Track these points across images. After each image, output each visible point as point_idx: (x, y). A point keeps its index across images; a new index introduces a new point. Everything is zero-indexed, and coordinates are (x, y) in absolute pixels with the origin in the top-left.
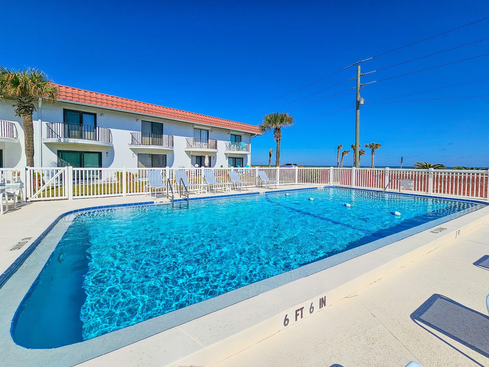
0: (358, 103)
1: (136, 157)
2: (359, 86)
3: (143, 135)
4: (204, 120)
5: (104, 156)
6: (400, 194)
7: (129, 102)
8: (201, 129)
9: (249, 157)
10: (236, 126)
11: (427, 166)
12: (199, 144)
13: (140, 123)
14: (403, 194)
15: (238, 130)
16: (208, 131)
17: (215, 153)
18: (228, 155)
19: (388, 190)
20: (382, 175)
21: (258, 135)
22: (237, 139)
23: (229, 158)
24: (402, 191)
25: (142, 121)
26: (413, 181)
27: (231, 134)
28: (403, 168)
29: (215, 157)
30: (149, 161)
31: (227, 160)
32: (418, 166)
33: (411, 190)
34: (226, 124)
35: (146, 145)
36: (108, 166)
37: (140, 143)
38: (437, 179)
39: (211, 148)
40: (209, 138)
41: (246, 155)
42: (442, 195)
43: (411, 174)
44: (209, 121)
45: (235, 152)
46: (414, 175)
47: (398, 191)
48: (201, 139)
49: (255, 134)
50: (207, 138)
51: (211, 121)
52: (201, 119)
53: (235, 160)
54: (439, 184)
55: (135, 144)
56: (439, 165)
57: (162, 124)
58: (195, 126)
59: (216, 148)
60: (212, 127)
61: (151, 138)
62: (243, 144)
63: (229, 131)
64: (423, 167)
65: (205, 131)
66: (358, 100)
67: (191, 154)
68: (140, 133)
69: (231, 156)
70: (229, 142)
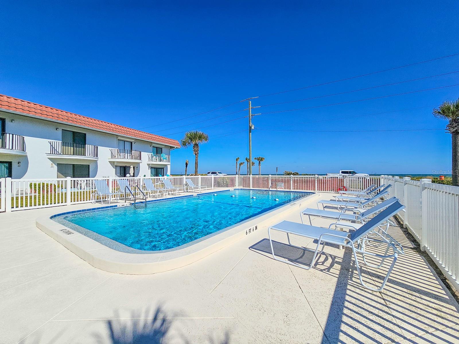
0: (250, 127)
1: (56, 167)
2: (250, 116)
3: (64, 144)
4: (128, 133)
5: (14, 166)
6: (277, 191)
7: (49, 110)
8: (124, 141)
9: (169, 167)
10: (158, 140)
11: (290, 174)
12: (123, 155)
13: (60, 132)
14: (278, 191)
15: (160, 143)
16: (131, 143)
17: (139, 163)
18: (151, 165)
19: (271, 189)
20: (268, 180)
21: (176, 148)
22: (158, 151)
23: (151, 168)
24: (278, 190)
25: (62, 130)
26: (283, 183)
27: (153, 147)
28: (278, 175)
29: (138, 168)
30: (71, 171)
31: (150, 170)
32: (286, 173)
33: (282, 188)
34: (149, 137)
35: (67, 155)
36: (20, 177)
37: (60, 152)
38: (294, 181)
39: (135, 159)
40: (133, 150)
41: (166, 165)
42: (297, 191)
43: (282, 178)
44: (133, 134)
45: (157, 162)
46: (283, 180)
47: (276, 190)
48: (124, 150)
49: (175, 147)
50: (130, 149)
51: (136, 134)
52: (126, 132)
53: (157, 170)
54: (295, 184)
55: (54, 153)
56: (296, 173)
57: (85, 134)
58: (119, 138)
59: (140, 159)
60: (135, 139)
61: (72, 148)
62: (164, 156)
63: (151, 144)
64: (289, 175)
65: (128, 143)
66: (251, 125)
67: (116, 164)
68: (60, 143)
69: (153, 166)
70: (151, 153)
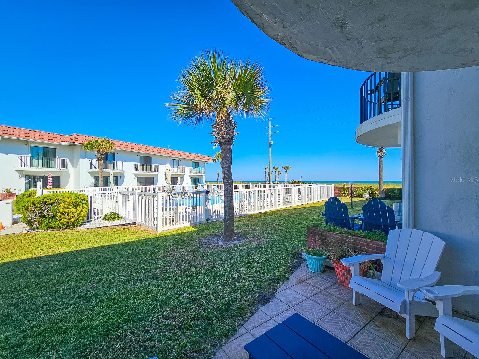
1: (136, 179)
2: (270, 134)
3: (140, 165)
5: (119, 178)
9: (204, 177)
10: (196, 156)
15: (197, 159)
17: (183, 175)
18: (191, 176)
21: (210, 162)
22: (196, 165)
25: (140, 156)
27: (193, 162)
29: (183, 178)
31: (191, 179)
35: (142, 171)
36: (121, 185)
37: (138, 170)
39: (181, 172)
41: (202, 176)
45: (195, 174)
48: (174, 166)
50: (177, 165)
53: (195, 179)
57: (151, 157)
58: (171, 158)
59: (184, 172)
60: (180, 158)
61: (145, 167)
62: (200, 169)
63: (191, 160)
65: (176, 161)
66: (270, 142)
69: (193, 177)
70: (191, 167)
